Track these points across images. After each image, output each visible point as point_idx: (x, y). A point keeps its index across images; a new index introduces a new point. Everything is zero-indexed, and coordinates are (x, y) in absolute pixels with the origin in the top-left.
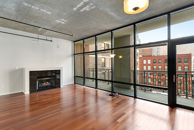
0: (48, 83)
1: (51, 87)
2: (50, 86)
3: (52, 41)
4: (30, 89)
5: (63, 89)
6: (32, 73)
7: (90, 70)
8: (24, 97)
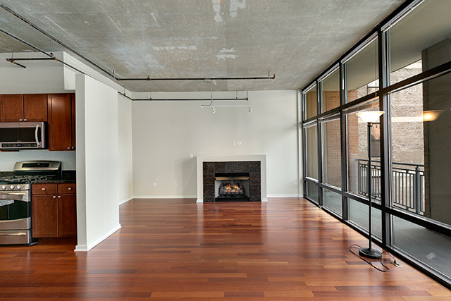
0: (236, 187)
1: (242, 198)
2: (239, 194)
3: (247, 99)
4: (204, 195)
5: (268, 205)
6: (206, 165)
7: (359, 164)
8: (196, 207)
